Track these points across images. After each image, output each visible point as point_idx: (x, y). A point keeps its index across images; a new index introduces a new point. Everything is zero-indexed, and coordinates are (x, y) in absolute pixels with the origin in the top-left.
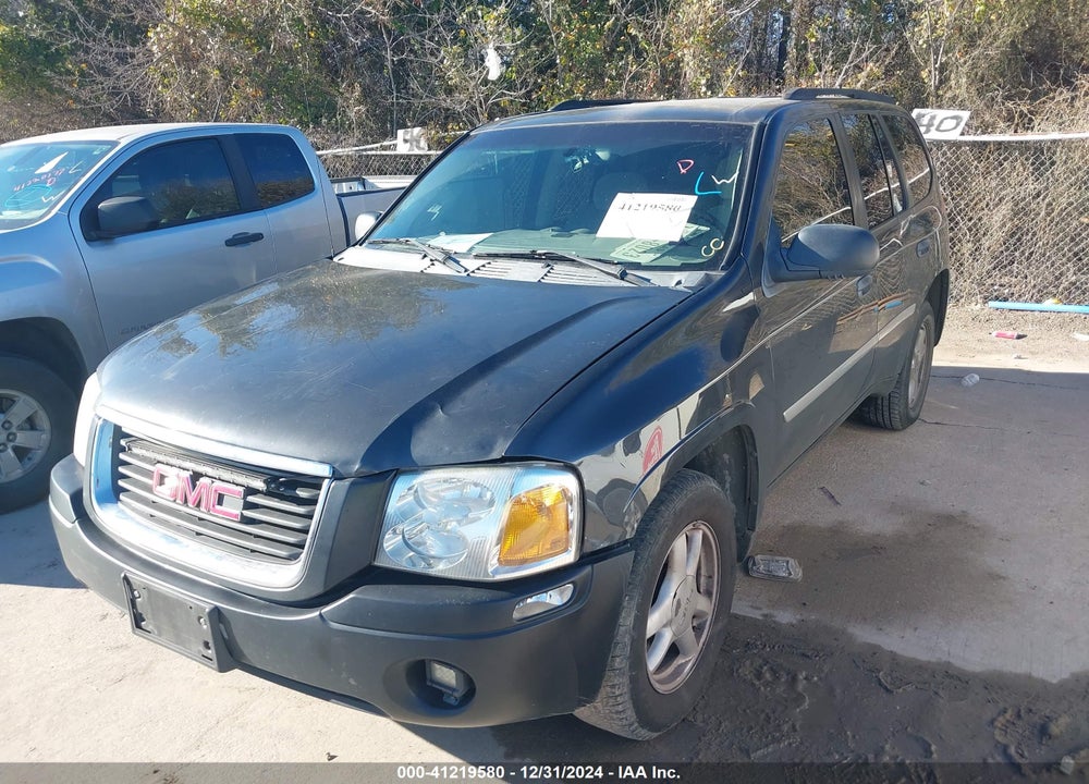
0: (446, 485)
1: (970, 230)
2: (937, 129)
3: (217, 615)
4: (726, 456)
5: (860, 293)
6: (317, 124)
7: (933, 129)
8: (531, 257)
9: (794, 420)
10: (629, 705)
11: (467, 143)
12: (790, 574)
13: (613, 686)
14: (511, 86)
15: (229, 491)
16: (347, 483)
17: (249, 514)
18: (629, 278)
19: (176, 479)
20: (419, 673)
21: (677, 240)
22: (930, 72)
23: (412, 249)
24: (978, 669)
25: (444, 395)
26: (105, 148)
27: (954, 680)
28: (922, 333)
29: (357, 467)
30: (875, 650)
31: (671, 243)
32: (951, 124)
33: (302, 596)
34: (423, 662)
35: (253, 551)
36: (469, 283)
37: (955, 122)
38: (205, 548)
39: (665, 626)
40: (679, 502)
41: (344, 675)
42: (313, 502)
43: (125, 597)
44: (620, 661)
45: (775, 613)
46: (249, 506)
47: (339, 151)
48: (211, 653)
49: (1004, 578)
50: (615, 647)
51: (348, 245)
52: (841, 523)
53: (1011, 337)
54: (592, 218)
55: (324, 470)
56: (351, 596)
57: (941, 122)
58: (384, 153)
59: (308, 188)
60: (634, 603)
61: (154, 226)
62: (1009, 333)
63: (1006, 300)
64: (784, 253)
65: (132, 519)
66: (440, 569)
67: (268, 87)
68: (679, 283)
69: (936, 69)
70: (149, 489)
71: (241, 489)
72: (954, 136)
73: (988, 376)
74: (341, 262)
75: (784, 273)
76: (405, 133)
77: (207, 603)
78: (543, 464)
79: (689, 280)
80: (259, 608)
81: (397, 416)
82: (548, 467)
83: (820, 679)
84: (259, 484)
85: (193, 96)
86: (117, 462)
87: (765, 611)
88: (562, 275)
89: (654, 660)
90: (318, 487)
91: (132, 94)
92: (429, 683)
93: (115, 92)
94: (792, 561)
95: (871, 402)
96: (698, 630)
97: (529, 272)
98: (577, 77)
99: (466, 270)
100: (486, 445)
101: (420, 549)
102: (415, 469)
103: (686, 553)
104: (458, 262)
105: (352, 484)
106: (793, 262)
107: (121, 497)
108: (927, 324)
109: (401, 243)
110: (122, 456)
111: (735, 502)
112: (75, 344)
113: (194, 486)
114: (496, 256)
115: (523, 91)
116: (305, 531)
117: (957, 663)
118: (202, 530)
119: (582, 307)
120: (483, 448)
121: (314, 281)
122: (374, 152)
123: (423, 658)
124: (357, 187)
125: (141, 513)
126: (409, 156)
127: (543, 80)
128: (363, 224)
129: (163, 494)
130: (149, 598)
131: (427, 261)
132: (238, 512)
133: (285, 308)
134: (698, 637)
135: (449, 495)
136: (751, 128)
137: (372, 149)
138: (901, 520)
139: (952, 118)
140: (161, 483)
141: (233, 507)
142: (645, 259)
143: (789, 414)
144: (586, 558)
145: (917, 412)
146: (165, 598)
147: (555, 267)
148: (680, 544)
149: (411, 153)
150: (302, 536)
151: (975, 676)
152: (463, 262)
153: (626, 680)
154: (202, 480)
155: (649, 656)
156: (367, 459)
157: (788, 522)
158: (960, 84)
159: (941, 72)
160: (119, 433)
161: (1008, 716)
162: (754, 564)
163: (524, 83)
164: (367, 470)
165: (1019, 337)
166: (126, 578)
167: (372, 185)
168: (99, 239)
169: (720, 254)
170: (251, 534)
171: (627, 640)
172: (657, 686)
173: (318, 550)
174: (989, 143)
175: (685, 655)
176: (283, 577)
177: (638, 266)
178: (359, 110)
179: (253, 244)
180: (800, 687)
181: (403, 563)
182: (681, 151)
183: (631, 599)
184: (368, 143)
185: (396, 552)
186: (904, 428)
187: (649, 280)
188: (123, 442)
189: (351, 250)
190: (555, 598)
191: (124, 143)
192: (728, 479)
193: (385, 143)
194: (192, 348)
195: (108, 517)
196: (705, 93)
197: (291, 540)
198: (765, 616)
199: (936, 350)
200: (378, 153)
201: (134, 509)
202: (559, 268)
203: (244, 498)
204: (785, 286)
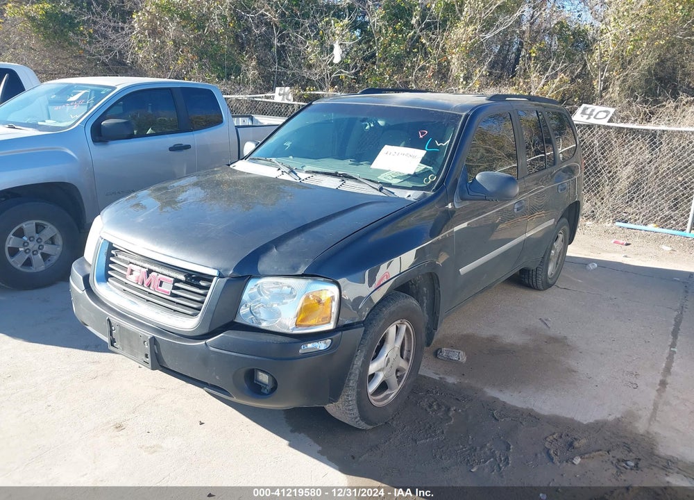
0: (274, 285)
1: (609, 178)
2: (595, 118)
3: (154, 341)
4: (425, 289)
5: (515, 210)
6: (229, 79)
7: (592, 117)
8: (335, 175)
9: (465, 274)
10: (356, 407)
11: (309, 108)
12: (459, 359)
13: (348, 396)
14: (347, 67)
15: (166, 280)
16: (225, 280)
17: (175, 292)
18: (384, 191)
19: (139, 273)
20: (251, 375)
21: (412, 173)
22: (598, 82)
23: (272, 164)
24: (546, 414)
25: (278, 242)
26: (109, 90)
27: (533, 418)
28: (561, 236)
29: (231, 272)
30: (495, 400)
31: (409, 175)
32: (602, 115)
33: (198, 334)
34: (253, 369)
35: (175, 311)
36: (301, 186)
37: (605, 114)
38: (150, 308)
39: (379, 370)
40: (393, 307)
41: (214, 374)
42: (207, 288)
43: (108, 329)
44: (353, 382)
45: (446, 377)
46: (175, 288)
47: (240, 97)
48: (148, 360)
49: (575, 372)
50: (350, 375)
51: (239, 159)
52: (495, 336)
53: (622, 244)
54: (371, 156)
55: (215, 273)
56: (222, 335)
57: (598, 113)
58: (266, 100)
59: (218, 121)
60: (363, 354)
61: (131, 136)
62: (621, 242)
63: (626, 222)
64: (468, 185)
65: (114, 292)
66: (264, 325)
67: (201, 54)
68: (409, 196)
69: (601, 81)
70: (124, 276)
71: (172, 279)
72: (605, 122)
73: (604, 265)
74: (234, 168)
75: (467, 195)
76: (280, 90)
77: (150, 335)
78: (322, 279)
79: (413, 195)
80: (175, 339)
81: (253, 250)
82: (324, 281)
83: (462, 411)
84: (182, 277)
85: (155, 55)
86: (109, 262)
87: (441, 376)
88: (350, 186)
89: (372, 387)
90: (211, 281)
91: (120, 52)
92: (255, 382)
93: (110, 50)
94: (462, 353)
95: (524, 271)
96: (399, 378)
97: (332, 183)
98: (387, 66)
99: (300, 179)
100: (295, 268)
101: (258, 315)
102: (259, 276)
103: (395, 335)
104: (296, 174)
105: (228, 280)
106: (472, 190)
107: (109, 280)
108: (564, 231)
109: (267, 160)
110: (111, 259)
111: (428, 314)
112: (81, 198)
113: (148, 276)
114: (317, 173)
115: (353, 71)
116: (202, 302)
117: (537, 410)
118: (149, 298)
119: (356, 203)
120: (294, 269)
121: (217, 176)
122: (260, 99)
123: (253, 367)
124: (248, 122)
125: (119, 288)
126: (281, 104)
127: (367, 65)
128: (248, 147)
129: (132, 279)
130: (120, 331)
131: (280, 172)
132: (169, 291)
133: (198, 190)
134: (399, 382)
135: (275, 290)
136: (461, 116)
137: (260, 97)
138: (529, 338)
139: (604, 111)
140: (131, 274)
141: (168, 287)
142: (395, 182)
143: (463, 271)
144: (339, 328)
145: (554, 281)
146: (128, 331)
147: (347, 182)
148: (392, 330)
149: (283, 102)
150: (200, 305)
151: (544, 416)
152: (299, 174)
153: (355, 393)
154: (153, 273)
155: (369, 386)
156: (236, 269)
157: (465, 333)
158: (615, 91)
159: (604, 83)
160: (111, 247)
161: (555, 436)
162: (441, 352)
163: (355, 66)
164: (235, 275)
165: (627, 244)
166: (109, 320)
167: (257, 121)
168: (100, 141)
169: (433, 183)
170: (174, 302)
171: (357, 372)
172: (373, 401)
173: (208, 311)
174: (624, 128)
175: (391, 389)
176: (188, 324)
177: (390, 185)
178: (254, 73)
179: (185, 151)
180: (451, 414)
181: (248, 321)
182: (422, 126)
183: (362, 352)
184: (257, 93)
185: (246, 315)
186: (545, 289)
187: (393, 193)
188: (113, 252)
189: (240, 162)
190: (322, 345)
191: (119, 88)
192: (425, 301)
193: (268, 94)
194: (144, 207)
195: (101, 289)
196: (462, 82)
197: (195, 306)
198: (440, 378)
199: (570, 247)
200: (263, 100)
201: (115, 286)
202: (349, 182)
203: (173, 284)
204: (467, 203)
